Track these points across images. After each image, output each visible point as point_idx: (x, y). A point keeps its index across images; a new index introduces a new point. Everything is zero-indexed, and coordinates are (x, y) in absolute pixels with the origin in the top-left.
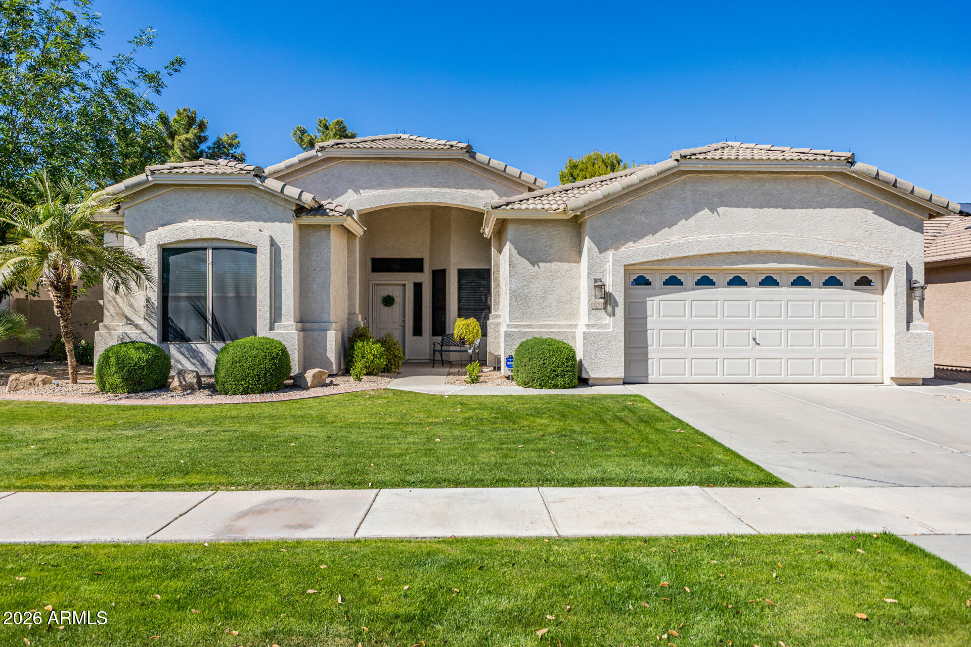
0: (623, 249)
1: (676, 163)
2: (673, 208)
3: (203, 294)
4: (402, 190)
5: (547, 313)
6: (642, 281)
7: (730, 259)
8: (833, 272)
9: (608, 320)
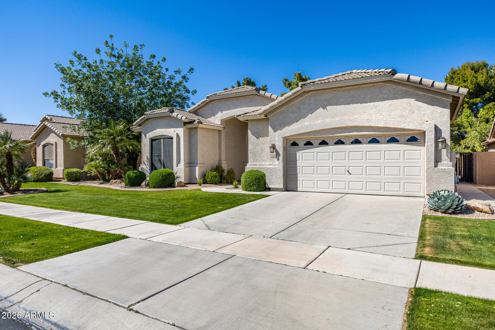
0: (284, 130)
1: (301, 88)
2: (305, 109)
3: (160, 154)
4: (237, 110)
5: (262, 159)
6: (294, 144)
7: (333, 131)
8: (393, 135)
9: (277, 162)
